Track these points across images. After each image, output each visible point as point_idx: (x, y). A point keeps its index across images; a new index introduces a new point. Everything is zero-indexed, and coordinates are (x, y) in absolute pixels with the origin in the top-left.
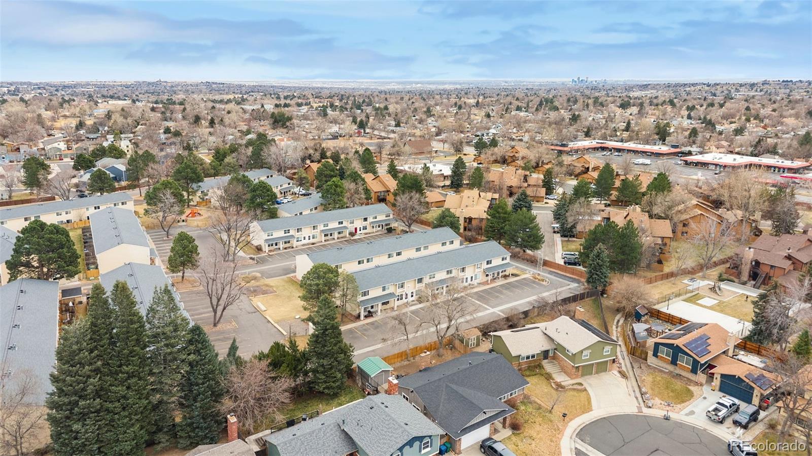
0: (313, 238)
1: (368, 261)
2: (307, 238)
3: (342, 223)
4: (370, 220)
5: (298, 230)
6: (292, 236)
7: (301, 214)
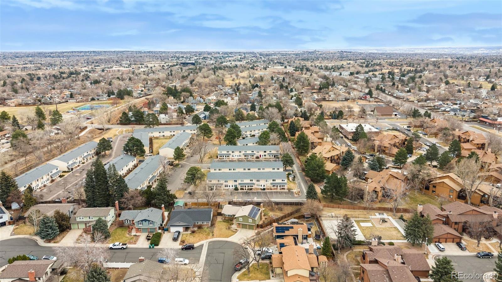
0: (240, 156)
1: (234, 170)
2: (237, 156)
3: (253, 152)
4: (268, 152)
5: (233, 152)
6: (230, 154)
7: (247, 145)
